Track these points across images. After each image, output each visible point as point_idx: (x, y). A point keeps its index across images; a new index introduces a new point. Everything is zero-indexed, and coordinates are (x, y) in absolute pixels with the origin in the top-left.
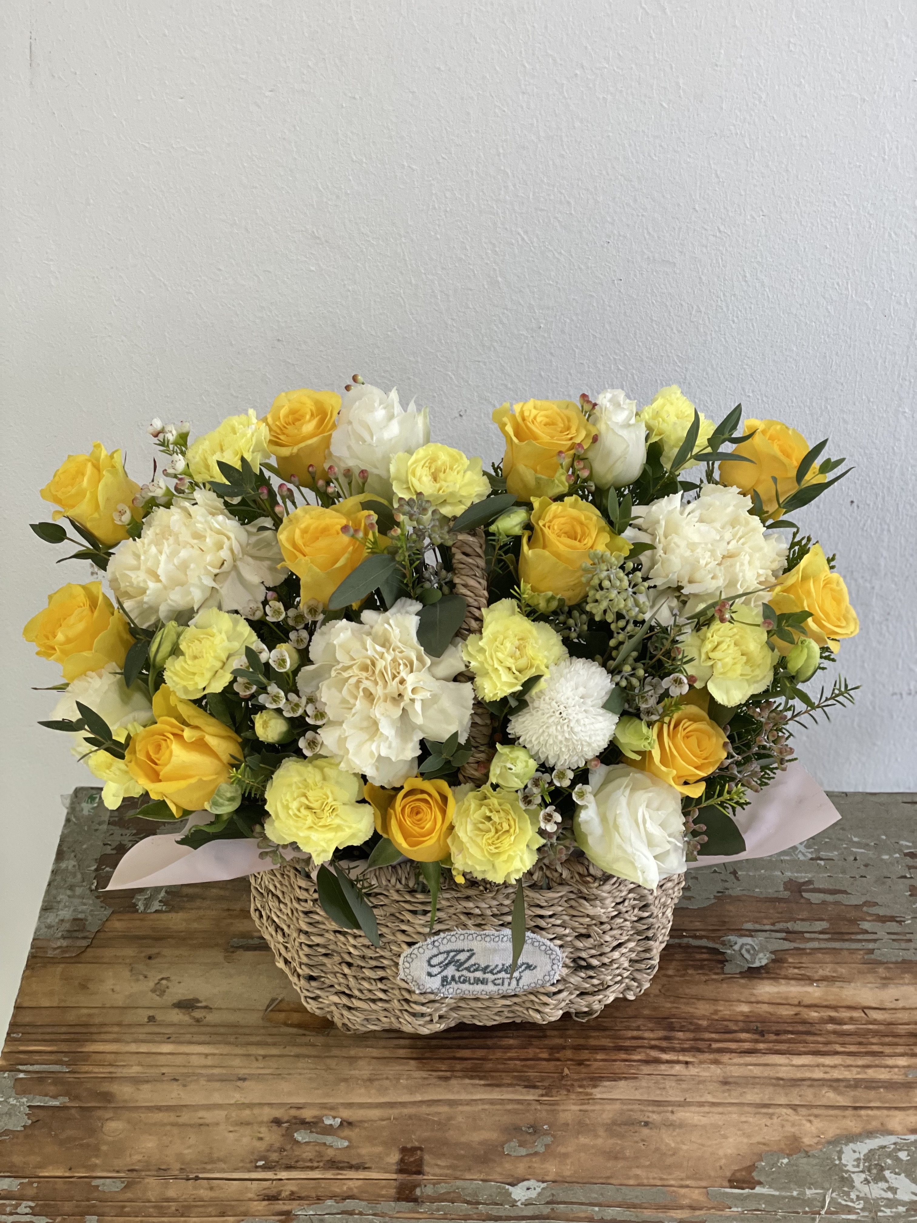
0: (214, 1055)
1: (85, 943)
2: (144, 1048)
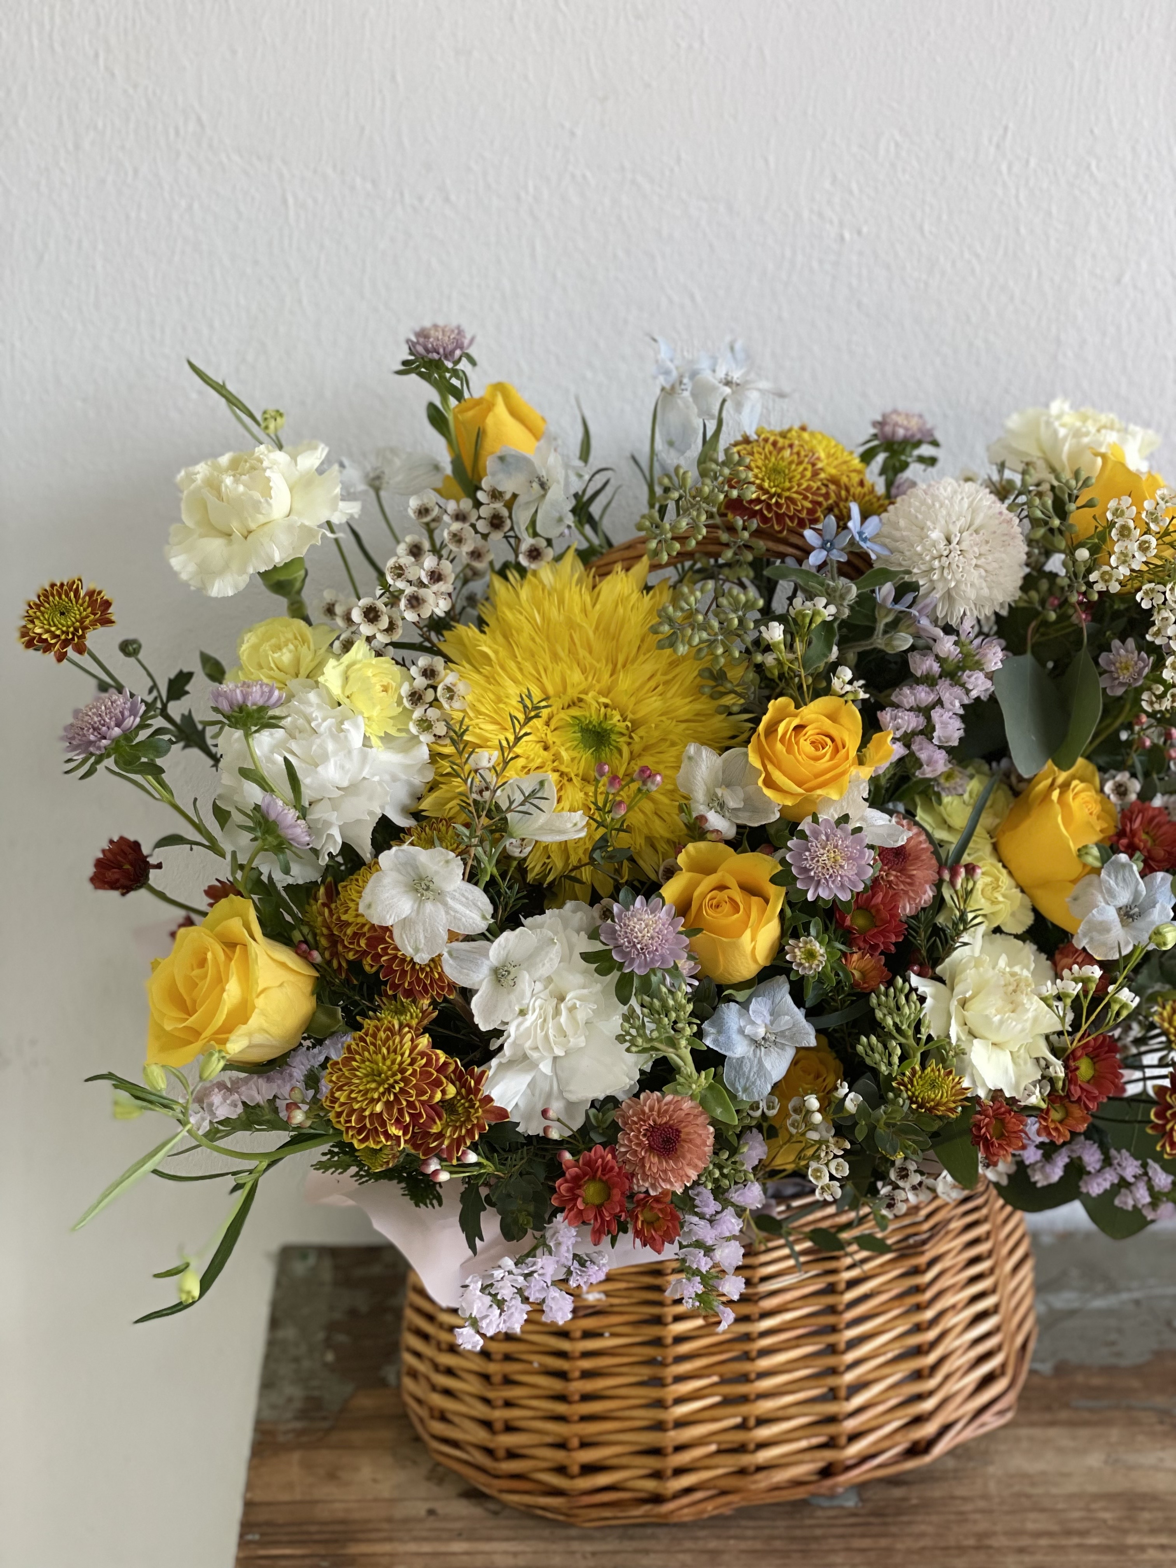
0: (524, 1553)
1: (325, 1425)
2: (426, 1548)
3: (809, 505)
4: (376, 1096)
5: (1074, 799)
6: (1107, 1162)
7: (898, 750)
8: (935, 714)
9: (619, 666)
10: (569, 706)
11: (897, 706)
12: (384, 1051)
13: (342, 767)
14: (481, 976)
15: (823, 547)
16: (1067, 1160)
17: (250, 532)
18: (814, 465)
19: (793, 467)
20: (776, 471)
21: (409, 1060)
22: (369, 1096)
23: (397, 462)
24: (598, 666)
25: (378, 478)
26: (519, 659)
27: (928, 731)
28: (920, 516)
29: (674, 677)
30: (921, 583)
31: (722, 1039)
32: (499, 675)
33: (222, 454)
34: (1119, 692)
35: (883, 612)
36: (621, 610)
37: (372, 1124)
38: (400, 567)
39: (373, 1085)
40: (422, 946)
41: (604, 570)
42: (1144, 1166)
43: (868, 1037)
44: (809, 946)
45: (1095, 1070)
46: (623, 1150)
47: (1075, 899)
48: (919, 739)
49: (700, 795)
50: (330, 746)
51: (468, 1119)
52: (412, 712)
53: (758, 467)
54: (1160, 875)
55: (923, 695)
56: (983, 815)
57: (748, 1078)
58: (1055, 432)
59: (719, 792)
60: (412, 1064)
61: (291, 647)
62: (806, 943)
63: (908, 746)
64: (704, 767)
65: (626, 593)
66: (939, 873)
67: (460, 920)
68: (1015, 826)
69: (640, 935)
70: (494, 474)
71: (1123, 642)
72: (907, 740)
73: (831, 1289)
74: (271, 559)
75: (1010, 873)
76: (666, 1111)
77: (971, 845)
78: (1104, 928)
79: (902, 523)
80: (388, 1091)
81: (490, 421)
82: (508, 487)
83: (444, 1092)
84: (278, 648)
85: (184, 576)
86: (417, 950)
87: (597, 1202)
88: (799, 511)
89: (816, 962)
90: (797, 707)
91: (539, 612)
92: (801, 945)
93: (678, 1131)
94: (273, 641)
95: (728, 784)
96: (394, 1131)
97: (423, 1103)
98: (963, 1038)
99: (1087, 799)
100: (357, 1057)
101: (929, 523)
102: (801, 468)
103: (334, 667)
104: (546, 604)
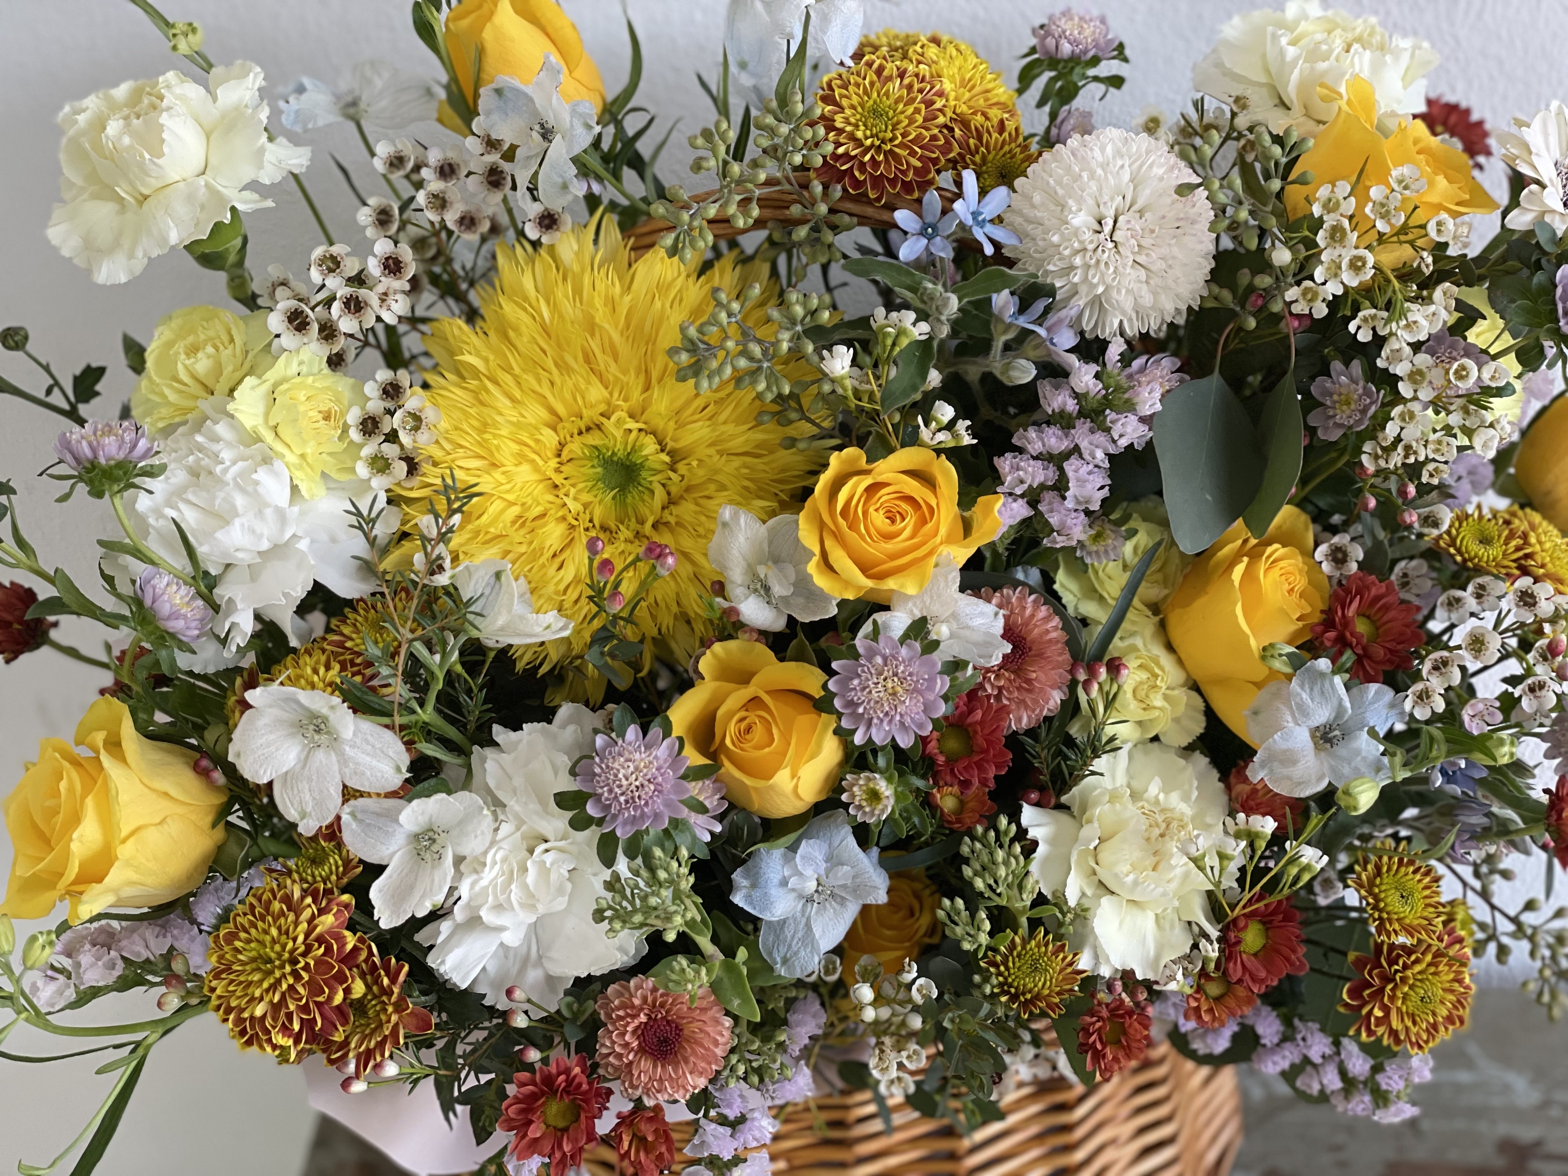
3: (919, 164)
4: (257, 994)
5: (1266, 571)
6: (1287, 1037)
7: (1020, 510)
8: (1071, 467)
9: (654, 376)
10: (588, 429)
11: (1020, 450)
12: (274, 932)
13: (252, 531)
14: (392, 849)
15: (922, 233)
16: (1236, 1028)
17: (146, 197)
18: (929, 104)
19: (901, 106)
20: (876, 112)
21: (302, 948)
22: (250, 991)
23: (379, 83)
24: (624, 379)
25: (354, 104)
26: (517, 370)
27: (1060, 486)
28: (1060, 192)
29: (729, 395)
30: (1058, 284)
31: (757, 894)
32: (487, 391)
33: (116, 85)
34: (1334, 435)
35: (1000, 327)
36: (658, 304)
37: (252, 1027)
38: (333, 258)
39: (256, 977)
40: (309, 809)
41: (647, 240)
42: (1337, 1044)
43: (952, 900)
44: (871, 785)
45: (1267, 937)
46: (605, 1051)
47: (1256, 713)
48: (1048, 496)
49: (736, 575)
50: (240, 501)
51: (380, 1026)
52: (361, 446)
53: (853, 107)
54: (1374, 687)
55: (1053, 440)
56: (1143, 584)
57: (790, 946)
58: (1282, 53)
59: (762, 571)
60: (304, 955)
61: (210, 350)
62: (869, 779)
63: (1033, 503)
64: (741, 538)
65: (669, 278)
66: (1072, 672)
67: (364, 774)
68: (1187, 602)
69: (624, 782)
70: (488, 113)
71: (1347, 364)
72: (1033, 497)
73: (948, 1132)
74: (165, 239)
75: (1180, 662)
76: (662, 1005)
77: (1125, 625)
78: (1289, 758)
79: (1037, 198)
80: (274, 987)
81: (487, 35)
82: (506, 133)
83: (347, 991)
84: (193, 350)
85: (66, 252)
86: (303, 815)
87: (561, 1124)
88: (904, 173)
89: (880, 807)
90: (870, 461)
91: (548, 302)
92: (861, 782)
93: (679, 1029)
94: (191, 339)
95: (776, 559)
96: (280, 1039)
97: (318, 1005)
98: (1089, 893)
99: (1290, 569)
100: (243, 935)
101: (1071, 202)
102: (910, 110)
103: (253, 388)
104: (559, 294)
